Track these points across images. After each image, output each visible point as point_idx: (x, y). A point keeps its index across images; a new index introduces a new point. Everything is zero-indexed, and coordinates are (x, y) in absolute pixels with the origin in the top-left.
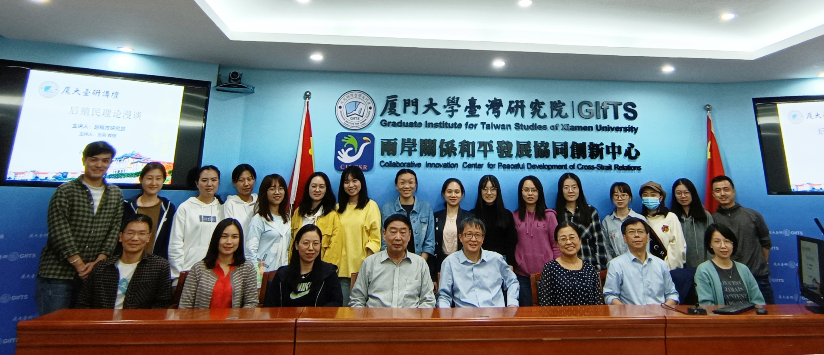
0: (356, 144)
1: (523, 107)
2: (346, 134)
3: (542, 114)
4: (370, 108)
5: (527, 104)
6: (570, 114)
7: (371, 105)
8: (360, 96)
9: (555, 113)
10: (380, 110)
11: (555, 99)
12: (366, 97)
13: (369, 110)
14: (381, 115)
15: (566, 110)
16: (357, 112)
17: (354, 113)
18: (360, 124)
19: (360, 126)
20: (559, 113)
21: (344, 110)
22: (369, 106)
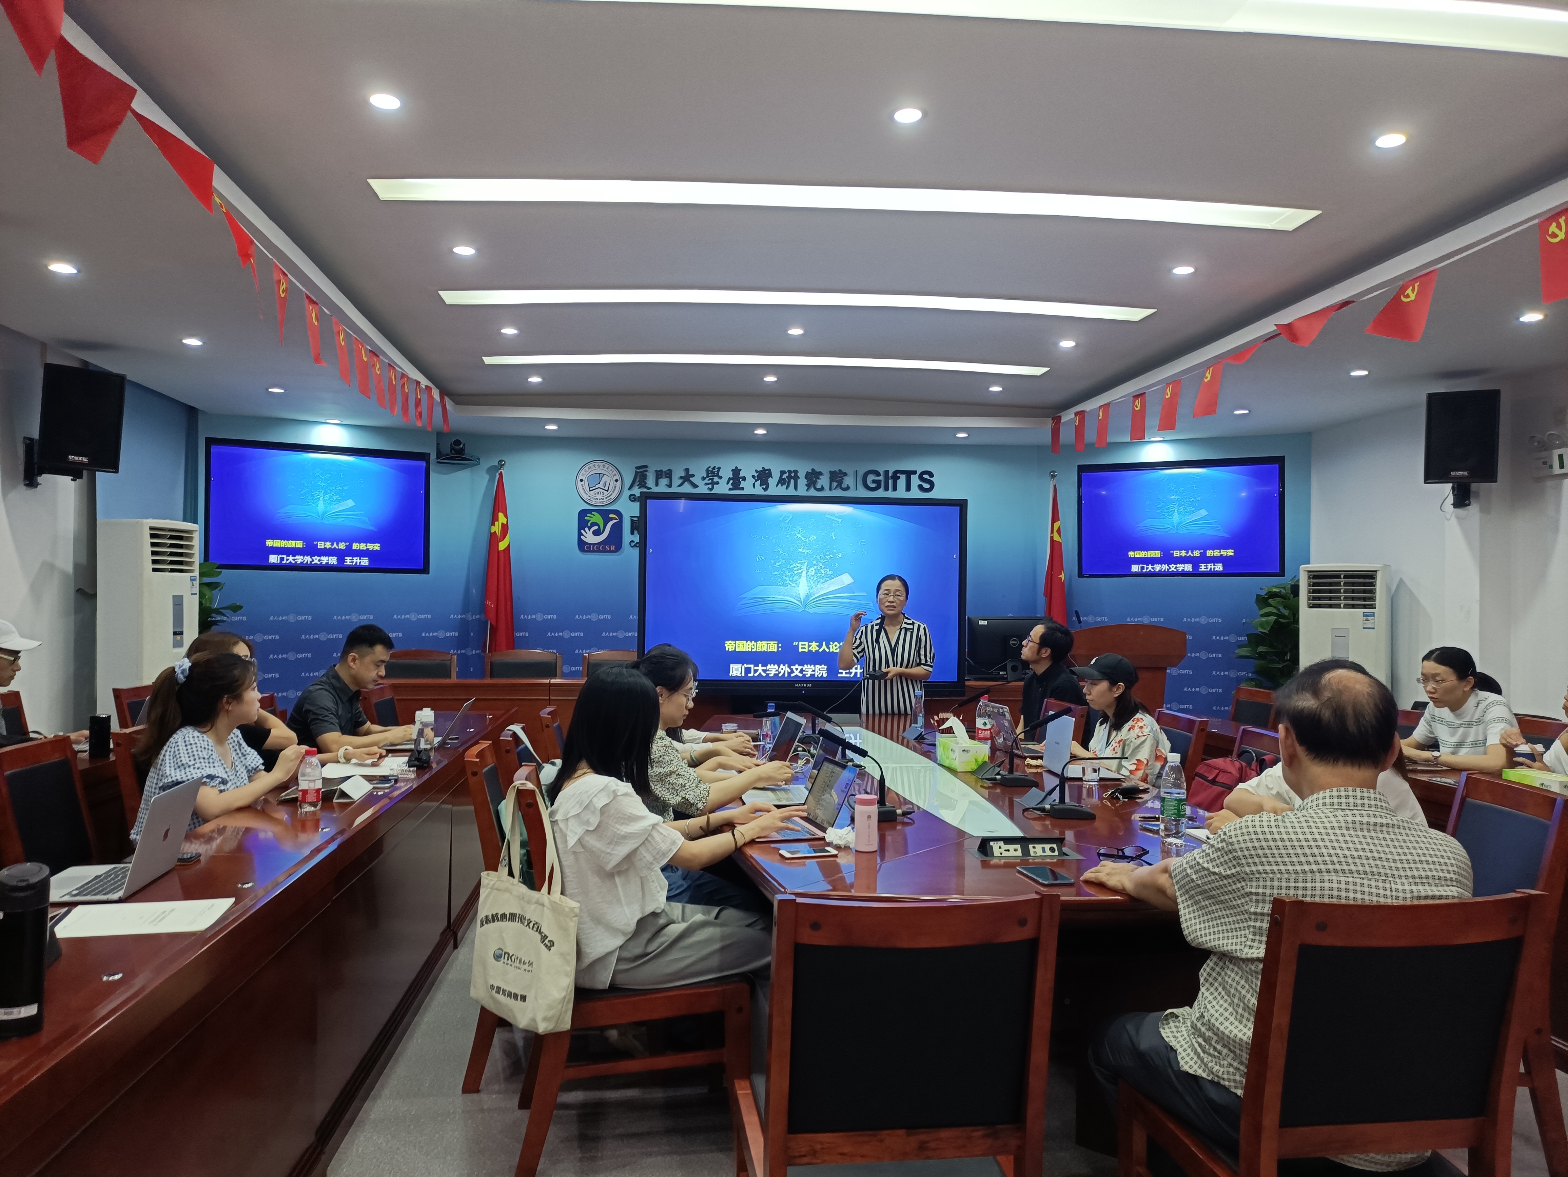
0: (601, 522)
1: (796, 478)
2: (590, 511)
3: (819, 486)
4: (616, 481)
5: (802, 475)
6: (852, 486)
7: (617, 477)
8: (604, 466)
9: (835, 484)
10: (627, 484)
11: (836, 468)
12: (611, 468)
13: (615, 483)
14: (629, 489)
15: (848, 481)
16: (601, 485)
17: (597, 486)
18: (605, 500)
19: (606, 502)
20: (840, 486)
21: (585, 483)
22: (615, 478)
